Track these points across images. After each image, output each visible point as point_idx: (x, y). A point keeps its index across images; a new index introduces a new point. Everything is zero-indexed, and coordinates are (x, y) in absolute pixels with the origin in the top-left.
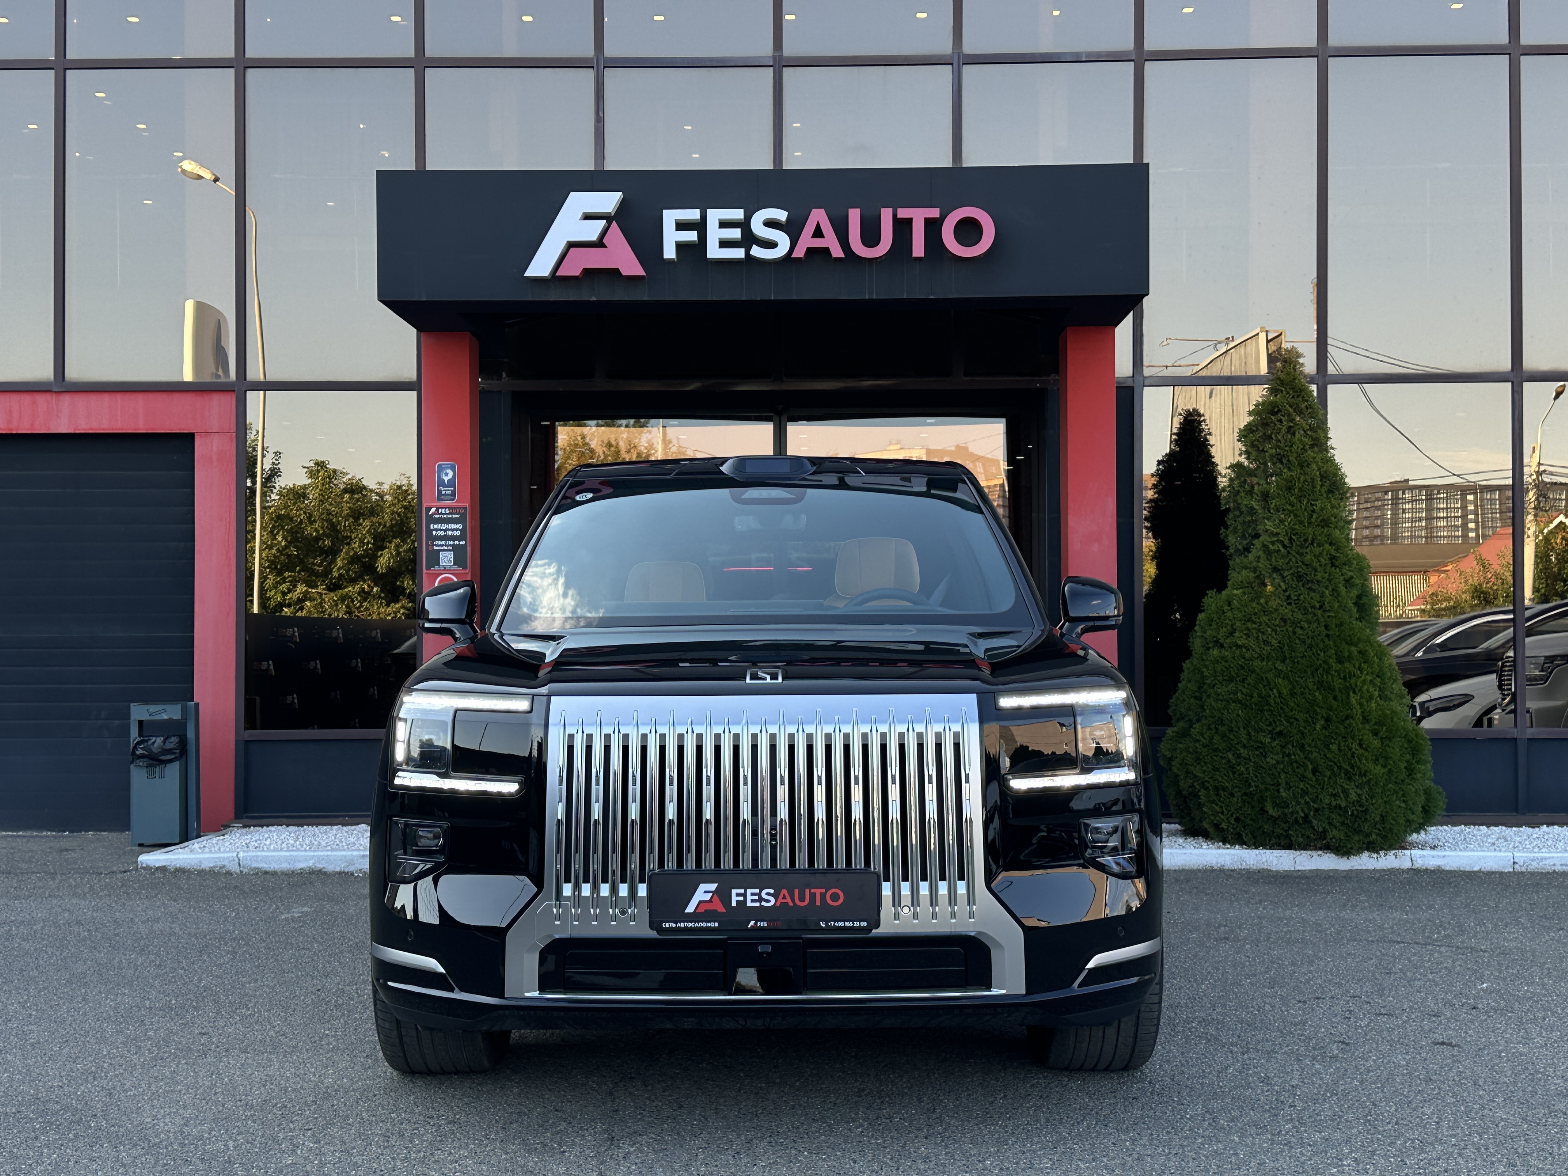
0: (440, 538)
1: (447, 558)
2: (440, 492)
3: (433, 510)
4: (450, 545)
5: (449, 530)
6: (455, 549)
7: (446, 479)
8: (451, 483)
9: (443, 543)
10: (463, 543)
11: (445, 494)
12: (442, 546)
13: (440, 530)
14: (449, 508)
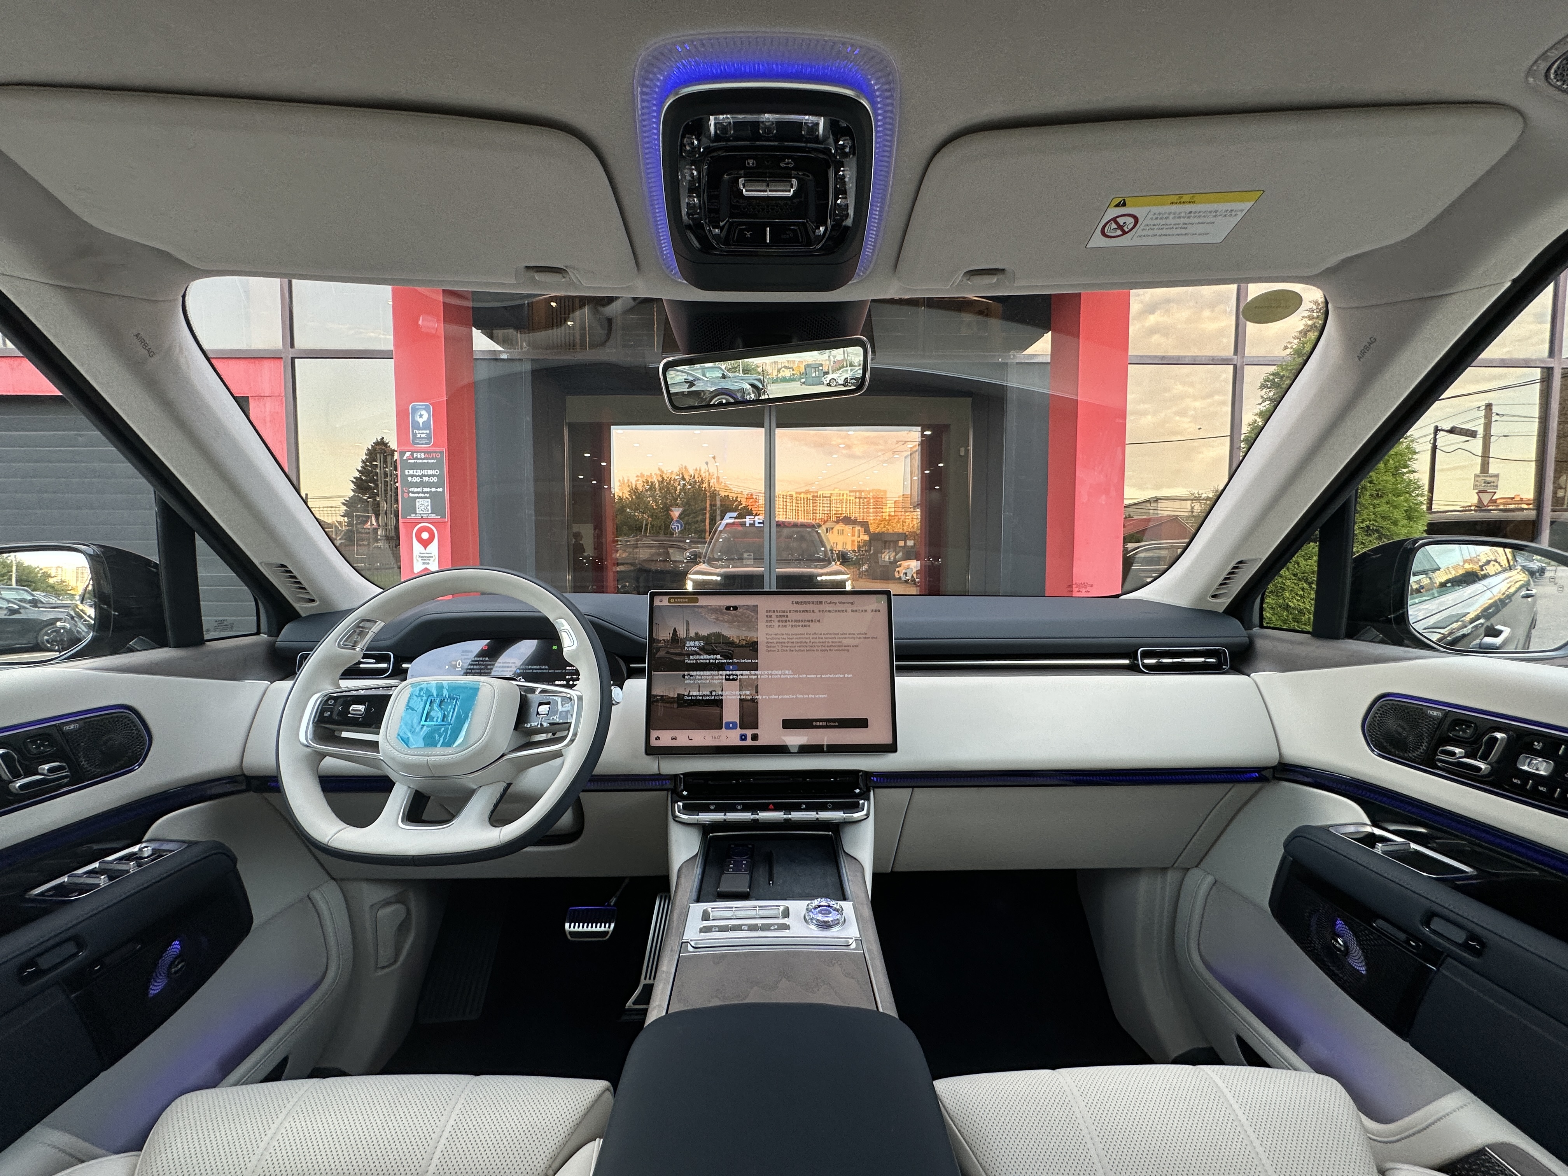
0: (416, 485)
1: (423, 506)
2: (414, 435)
3: (408, 454)
4: (427, 492)
5: (425, 476)
6: (433, 496)
7: (421, 421)
8: (426, 426)
9: (419, 490)
10: (440, 490)
11: (420, 438)
12: (419, 493)
13: (416, 476)
14: (425, 452)
